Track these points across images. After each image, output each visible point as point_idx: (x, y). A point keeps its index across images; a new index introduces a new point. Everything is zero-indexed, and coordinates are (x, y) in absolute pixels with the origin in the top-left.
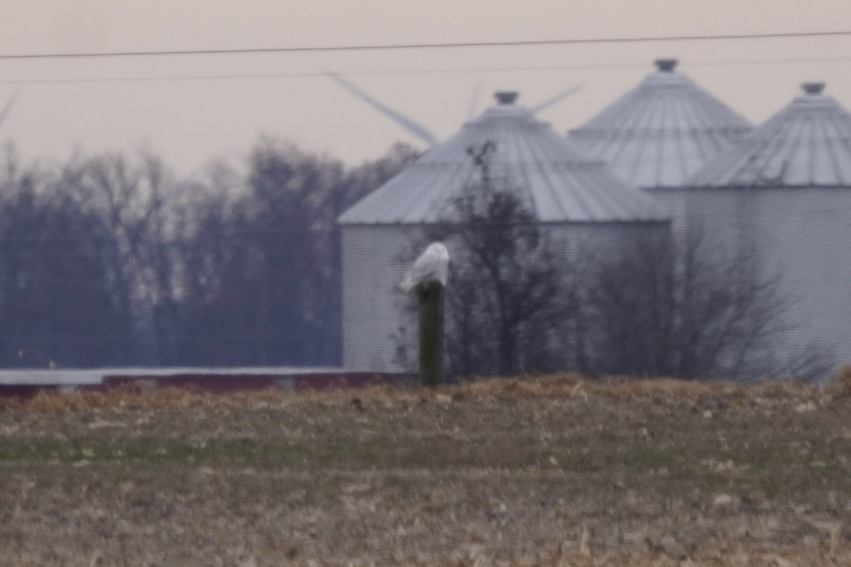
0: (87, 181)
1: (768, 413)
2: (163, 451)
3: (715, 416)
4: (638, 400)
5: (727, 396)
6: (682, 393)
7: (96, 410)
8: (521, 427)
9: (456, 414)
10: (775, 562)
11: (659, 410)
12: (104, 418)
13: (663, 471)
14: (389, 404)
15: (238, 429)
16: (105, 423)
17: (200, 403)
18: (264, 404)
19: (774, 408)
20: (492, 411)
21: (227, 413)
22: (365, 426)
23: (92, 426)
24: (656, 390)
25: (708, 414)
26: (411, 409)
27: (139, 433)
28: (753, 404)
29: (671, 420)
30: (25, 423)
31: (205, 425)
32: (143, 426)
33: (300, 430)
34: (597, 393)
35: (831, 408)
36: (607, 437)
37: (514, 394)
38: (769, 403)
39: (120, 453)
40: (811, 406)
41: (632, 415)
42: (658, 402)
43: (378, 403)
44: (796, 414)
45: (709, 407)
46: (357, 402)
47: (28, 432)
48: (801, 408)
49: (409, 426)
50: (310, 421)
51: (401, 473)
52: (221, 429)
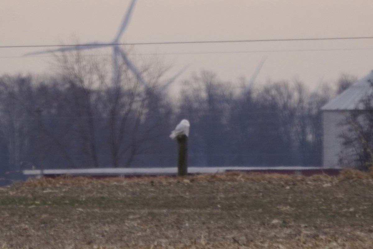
0: (274, 92)
1: (312, 187)
2: (67, 202)
3: (291, 188)
4: (262, 182)
5: (298, 181)
6: (281, 179)
7: (50, 186)
8: (213, 193)
9: (189, 187)
10: (279, 247)
11: (269, 186)
12: (51, 189)
13: (260, 210)
14: (164, 183)
15: (101, 193)
16: (50, 191)
17: (91, 182)
18: (115, 183)
19: (315, 185)
20: (203, 186)
21: (99, 186)
22: (152, 192)
23: (45, 192)
24: (270, 178)
25: (288, 188)
26: (172, 186)
27: (62, 194)
28: (307, 184)
29: (273, 190)
30: (19, 191)
31: (89, 191)
32: (65, 192)
33: (125, 194)
34: (248, 179)
35: (337, 186)
36: (245, 197)
37: (214, 180)
38: (313, 183)
39: (50, 203)
40: (329, 185)
41: (258, 187)
42: (270, 183)
43: (160, 183)
44: (323, 188)
45: (289, 185)
46: (152, 182)
47: (19, 194)
48: (325, 185)
49: (169, 192)
50: (131, 190)
51: (156, 211)
52: (95, 193)
